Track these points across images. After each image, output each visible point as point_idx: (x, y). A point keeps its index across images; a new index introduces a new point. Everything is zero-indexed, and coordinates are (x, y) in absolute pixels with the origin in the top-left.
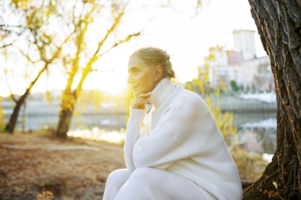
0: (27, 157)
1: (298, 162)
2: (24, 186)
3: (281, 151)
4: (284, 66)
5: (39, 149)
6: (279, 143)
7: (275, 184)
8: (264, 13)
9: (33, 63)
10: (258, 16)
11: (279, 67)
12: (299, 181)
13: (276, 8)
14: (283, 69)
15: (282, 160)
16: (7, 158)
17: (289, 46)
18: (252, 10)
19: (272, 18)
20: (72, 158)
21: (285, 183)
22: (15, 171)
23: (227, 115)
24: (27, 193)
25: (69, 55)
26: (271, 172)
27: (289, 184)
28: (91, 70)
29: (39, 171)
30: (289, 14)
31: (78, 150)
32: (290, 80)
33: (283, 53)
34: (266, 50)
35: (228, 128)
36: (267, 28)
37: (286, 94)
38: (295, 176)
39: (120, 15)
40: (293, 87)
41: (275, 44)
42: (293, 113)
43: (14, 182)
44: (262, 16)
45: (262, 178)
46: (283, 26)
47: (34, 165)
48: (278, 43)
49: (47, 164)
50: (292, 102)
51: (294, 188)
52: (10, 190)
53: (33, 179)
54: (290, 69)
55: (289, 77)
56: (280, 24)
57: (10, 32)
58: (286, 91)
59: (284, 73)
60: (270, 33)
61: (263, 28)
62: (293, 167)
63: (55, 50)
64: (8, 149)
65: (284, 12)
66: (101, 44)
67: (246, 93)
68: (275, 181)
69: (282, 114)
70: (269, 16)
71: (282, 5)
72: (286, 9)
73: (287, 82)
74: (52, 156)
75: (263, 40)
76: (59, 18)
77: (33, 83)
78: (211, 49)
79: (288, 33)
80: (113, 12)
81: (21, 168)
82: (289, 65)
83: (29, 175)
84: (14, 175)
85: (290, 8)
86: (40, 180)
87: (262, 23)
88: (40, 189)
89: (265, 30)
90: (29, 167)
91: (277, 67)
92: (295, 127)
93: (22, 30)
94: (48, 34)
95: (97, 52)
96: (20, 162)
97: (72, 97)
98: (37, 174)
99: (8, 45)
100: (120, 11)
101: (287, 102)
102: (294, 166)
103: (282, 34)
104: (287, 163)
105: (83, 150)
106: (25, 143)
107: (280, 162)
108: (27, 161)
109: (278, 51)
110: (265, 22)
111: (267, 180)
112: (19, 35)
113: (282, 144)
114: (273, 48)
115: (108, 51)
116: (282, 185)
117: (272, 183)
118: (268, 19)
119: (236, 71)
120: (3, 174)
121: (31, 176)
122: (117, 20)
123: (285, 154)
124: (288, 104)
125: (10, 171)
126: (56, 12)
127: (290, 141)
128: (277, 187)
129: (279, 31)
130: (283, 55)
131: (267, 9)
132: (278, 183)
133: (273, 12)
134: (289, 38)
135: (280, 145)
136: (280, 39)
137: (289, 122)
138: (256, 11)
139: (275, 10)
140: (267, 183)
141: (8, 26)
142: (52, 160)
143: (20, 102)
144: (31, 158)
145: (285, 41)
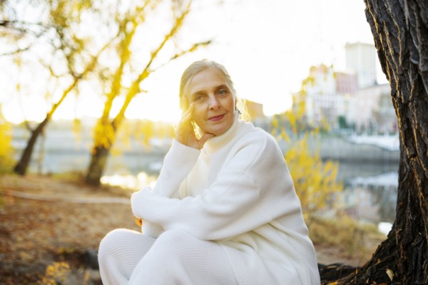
0: (41, 210)
1: (425, 242)
2: (33, 253)
3: (401, 225)
4: (410, 97)
5: (60, 201)
6: (400, 212)
7: (389, 272)
8: (385, 16)
9: (57, 77)
10: (375, 20)
11: (402, 98)
12: (425, 272)
13: (403, 8)
14: (409, 102)
15: (402, 237)
16: (14, 210)
17: (421, 68)
18: (367, 11)
19: (396, 23)
20: (105, 215)
21: (404, 274)
22: (23, 229)
23: (329, 165)
24: (37, 262)
25: (107, 69)
26: (385, 255)
27: (410, 275)
28: (138, 91)
29: (57, 231)
30: (423, 17)
31: (114, 204)
32: (418, 119)
33: (410, 77)
34: (385, 71)
35: (329, 184)
36: (387, 37)
37: (411, 140)
38: (419, 263)
39: (184, 14)
40: (423, 130)
41: (398, 63)
42: (422, 169)
43: (21, 245)
44: (381, 20)
45: (371, 263)
46: (413, 37)
47: (51, 223)
48: (403, 61)
49: (69, 222)
50: (420, 153)
51: (417, 282)
52: (14, 256)
53: (47, 242)
54: (420, 102)
55: (417, 115)
56: (407, 34)
57: (25, 31)
58: (413, 135)
59: (411, 108)
60: (393, 46)
61: (383, 38)
62: (417, 250)
63: (88, 60)
64: (16, 198)
65: (415, 14)
66: (154, 55)
67: (360, 134)
68: (389, 268)
69: (407, 169)
70: (391, 19)
71: (412, 4)
72: (418, 9)
73: (414, 122)
74: (78, 210)
75: (382, 56)
76: (96, 15)
77: (56, 106)
78: (313, 69)
79: (418, 47)
80: (173, 9)
81: (31, 227)
82: (418, 97)
83: (41, 237)
84: (20, 235)
85: (425, 9)
86: (57, 245)
87: (381, 31)
88: (56, 257)
89: (385, 42)
90: (44, 225)
91: (400, 99)
92: (423, 191)
93: (43, 29)
94: (79, 37)
95: (148, 66)
96: (32, 217)
97: (110, 128)
98: (54, 236)
99: (23, 50)
100: (184, 8)
101: (413, 153)
102: (420, 249)
103: (410, 48)
104: (409, 244)
105: (121, 205)
106: (39, 190)
107: (399, 241)
108: (42, 216)
109: (403, 75)
110: (386, 30)
111: (378, 266)
112: (38, 36)
113: (403, 213)
114: (395, 70)
115: (163, 65)
116: (399, 275)
117: (385, 271)
118: (390, 25)
119: (346, 103)
120: (6, 234)
121: (44, 238)
122: (179, 21)
123: (406, 229)
124: (414, 156)
125: (16, 229)
126: (90, 6)
127: (416, 210)
128: (391, 279)
129: (406, 44)
130: (411, 80)
131: (390, 9)
132: (394, 272)
133: (397, 13)
134: (420, 55)
135: (401, 215)
136: (406, 56)
137: (416, 181)
138: (373, 12)
139: (402, 11)
140: (377, 271)
141: (23, 23)
142: (77, 216)
143: (37, 132)
144: (46, 213)
145: (413, 58)
